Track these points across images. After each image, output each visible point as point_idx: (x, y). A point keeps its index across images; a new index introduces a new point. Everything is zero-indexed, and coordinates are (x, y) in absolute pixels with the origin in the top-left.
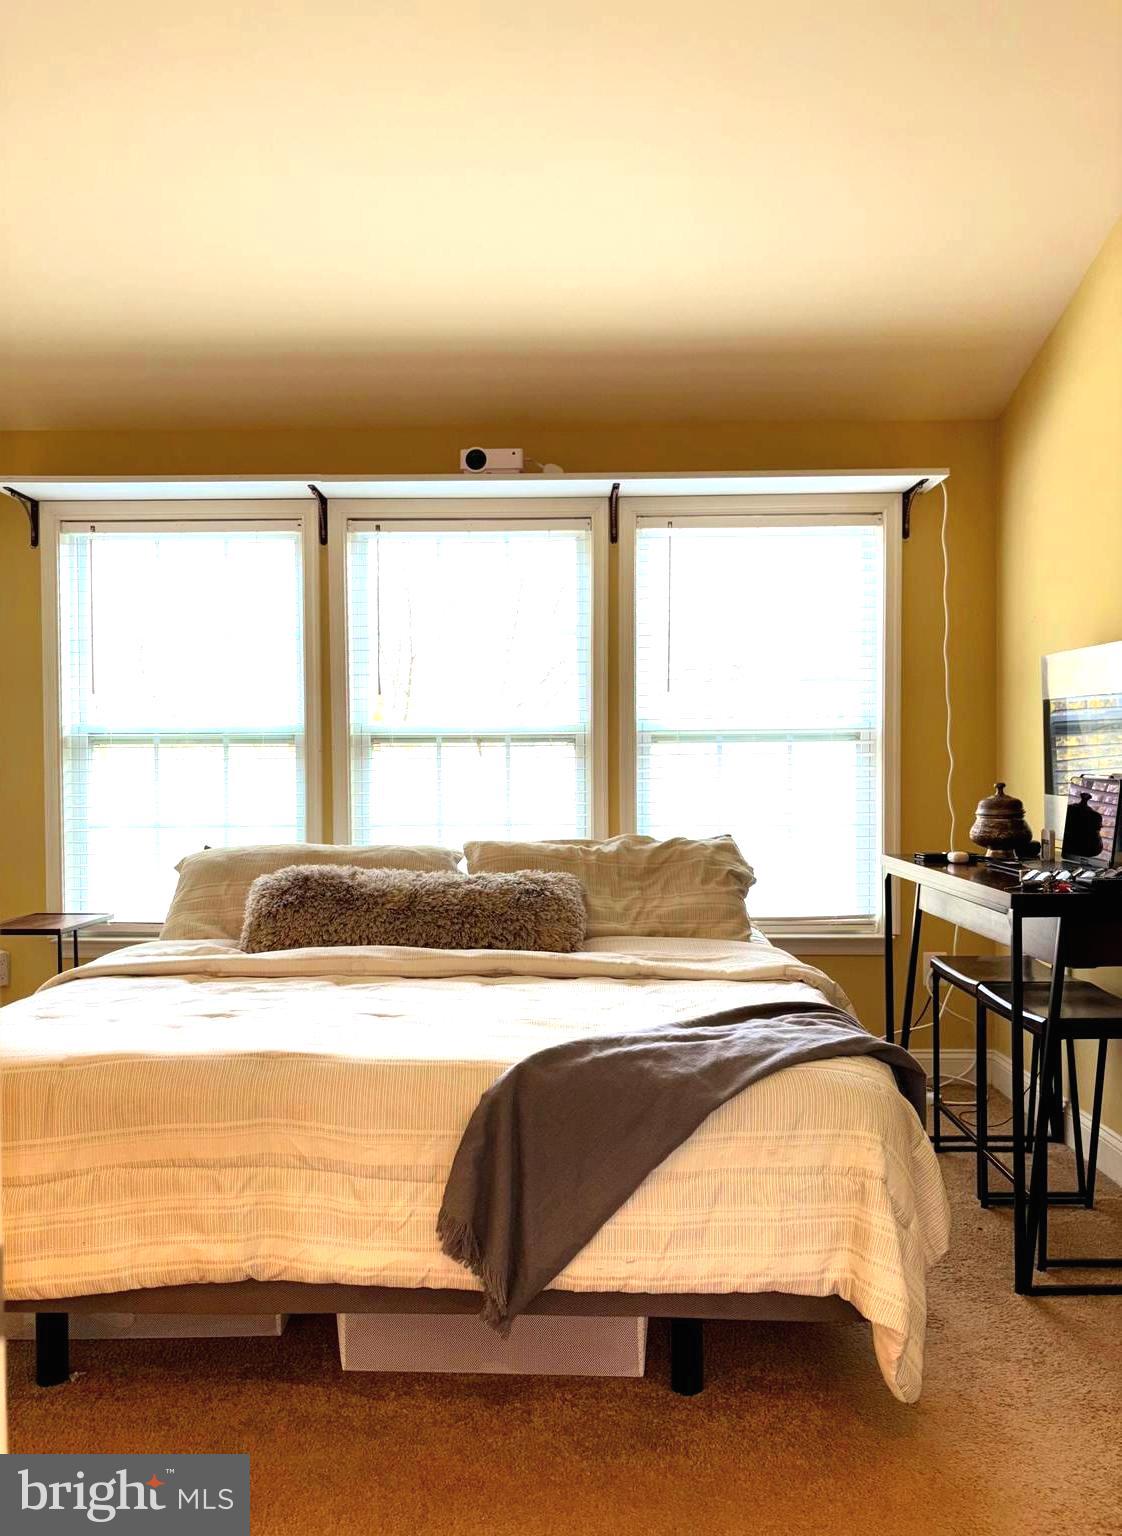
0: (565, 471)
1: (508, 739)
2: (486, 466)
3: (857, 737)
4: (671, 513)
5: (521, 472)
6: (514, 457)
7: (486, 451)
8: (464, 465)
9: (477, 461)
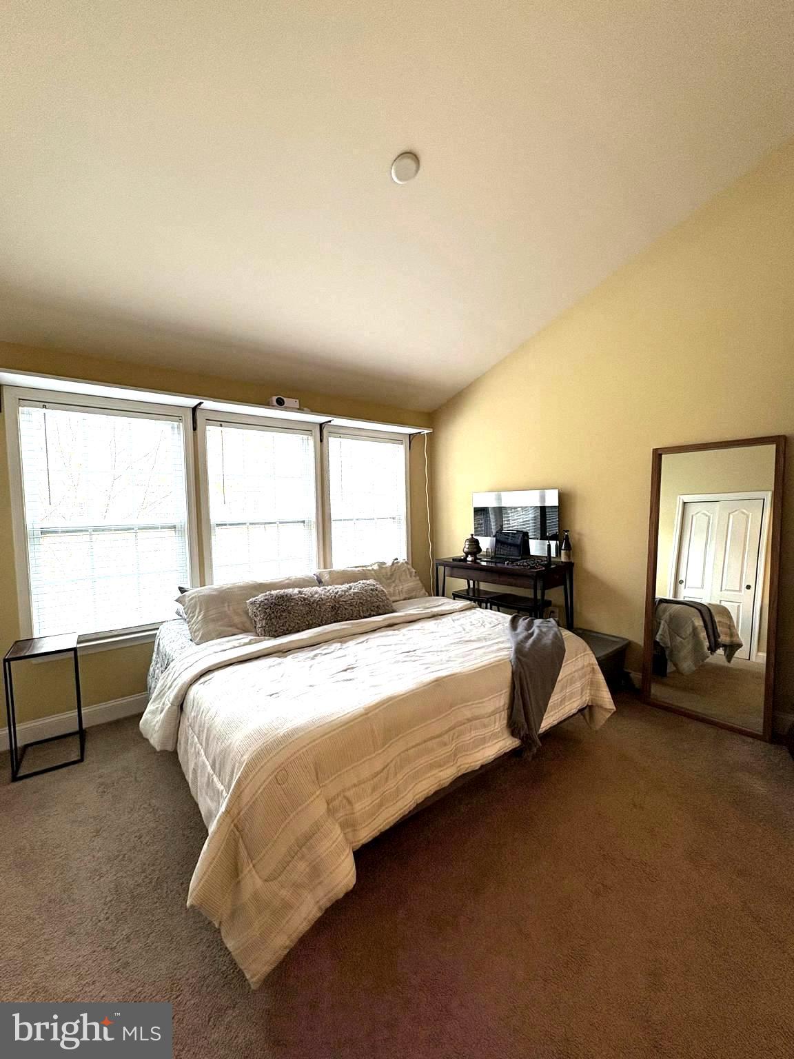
0: (312, 411)
1: (278, 523)
2: (285, 405)
3: (394, 518)
4: (341, 432)
5: (298, 409)
6: (295, 403)
7: (285, 399)
8: (275, 403)
9: (280, 402)
